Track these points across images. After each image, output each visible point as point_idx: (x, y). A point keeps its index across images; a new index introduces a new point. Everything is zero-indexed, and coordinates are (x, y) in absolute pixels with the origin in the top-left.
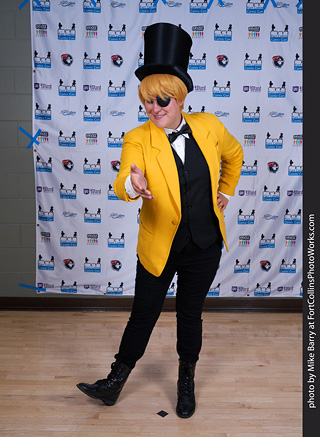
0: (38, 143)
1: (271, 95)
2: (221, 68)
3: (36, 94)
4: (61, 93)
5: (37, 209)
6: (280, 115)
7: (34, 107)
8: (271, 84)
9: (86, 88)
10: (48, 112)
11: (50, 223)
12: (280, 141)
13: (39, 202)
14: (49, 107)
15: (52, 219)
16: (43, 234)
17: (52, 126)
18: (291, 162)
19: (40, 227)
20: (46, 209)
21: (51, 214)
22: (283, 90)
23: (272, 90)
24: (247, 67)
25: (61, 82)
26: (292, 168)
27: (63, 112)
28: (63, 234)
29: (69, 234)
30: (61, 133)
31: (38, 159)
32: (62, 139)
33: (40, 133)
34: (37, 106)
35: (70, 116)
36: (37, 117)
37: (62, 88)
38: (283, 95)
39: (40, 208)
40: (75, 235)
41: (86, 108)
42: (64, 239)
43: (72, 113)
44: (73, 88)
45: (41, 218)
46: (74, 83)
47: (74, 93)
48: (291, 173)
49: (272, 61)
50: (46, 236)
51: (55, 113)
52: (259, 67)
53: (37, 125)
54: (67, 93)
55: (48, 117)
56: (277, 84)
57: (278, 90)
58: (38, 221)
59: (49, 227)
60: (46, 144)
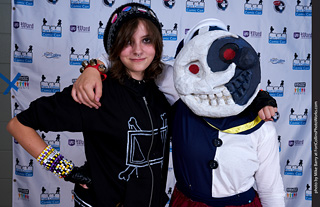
0: (16, 89)
1: (271, 41)
2: (221, 11)
3: (16, 33)
4: (45, 34)
5: (14, 163)
6: (281, 61)
7: (13, 48)
8: (272, 29)
9: (73, 28)
10: (29, 55)
11: (29, 178)
12: (281, 89)
13: (16, 154)
14: (31, 49)
15: (31, 173)
16: (21, 190)
17: (33, 69)
18: (292, 111)
19: (17, 182)
20: (25, 162)
21: (30, 168)
22: (284, 36)
23: (273, 36)
24: (247, 12)
25: (45, 21)
26: (293, 117)
27: (46, 54)
28: (44, 190)
29: (51, 190)
30: (44, 78)
31: (16, 105)
32: (45, 85)
33: (19, 77)
34: (16, 47)
35: (55, 59)
36: (16, 59)
37: (46, 28)
38: (284, 41)
39: (17, 161)
40: (58, 190)
41: (73, 50)
42: (45, 196)
43: (56, 56)
44: (58, 29)
45: (18, 173)
46: (60, 23)
47: (59, 34)
48: (292, 122)
49: (273, 6)
50: (24, 193)
51: (36, 55)
52: (260, 12)
53: (16, 68)
54: (52, 34)
55: (29, 60)
56: (278, 30)
57: (279, 36)
58: (15, 176)
59: (27, 183)
60: (26, 90)
